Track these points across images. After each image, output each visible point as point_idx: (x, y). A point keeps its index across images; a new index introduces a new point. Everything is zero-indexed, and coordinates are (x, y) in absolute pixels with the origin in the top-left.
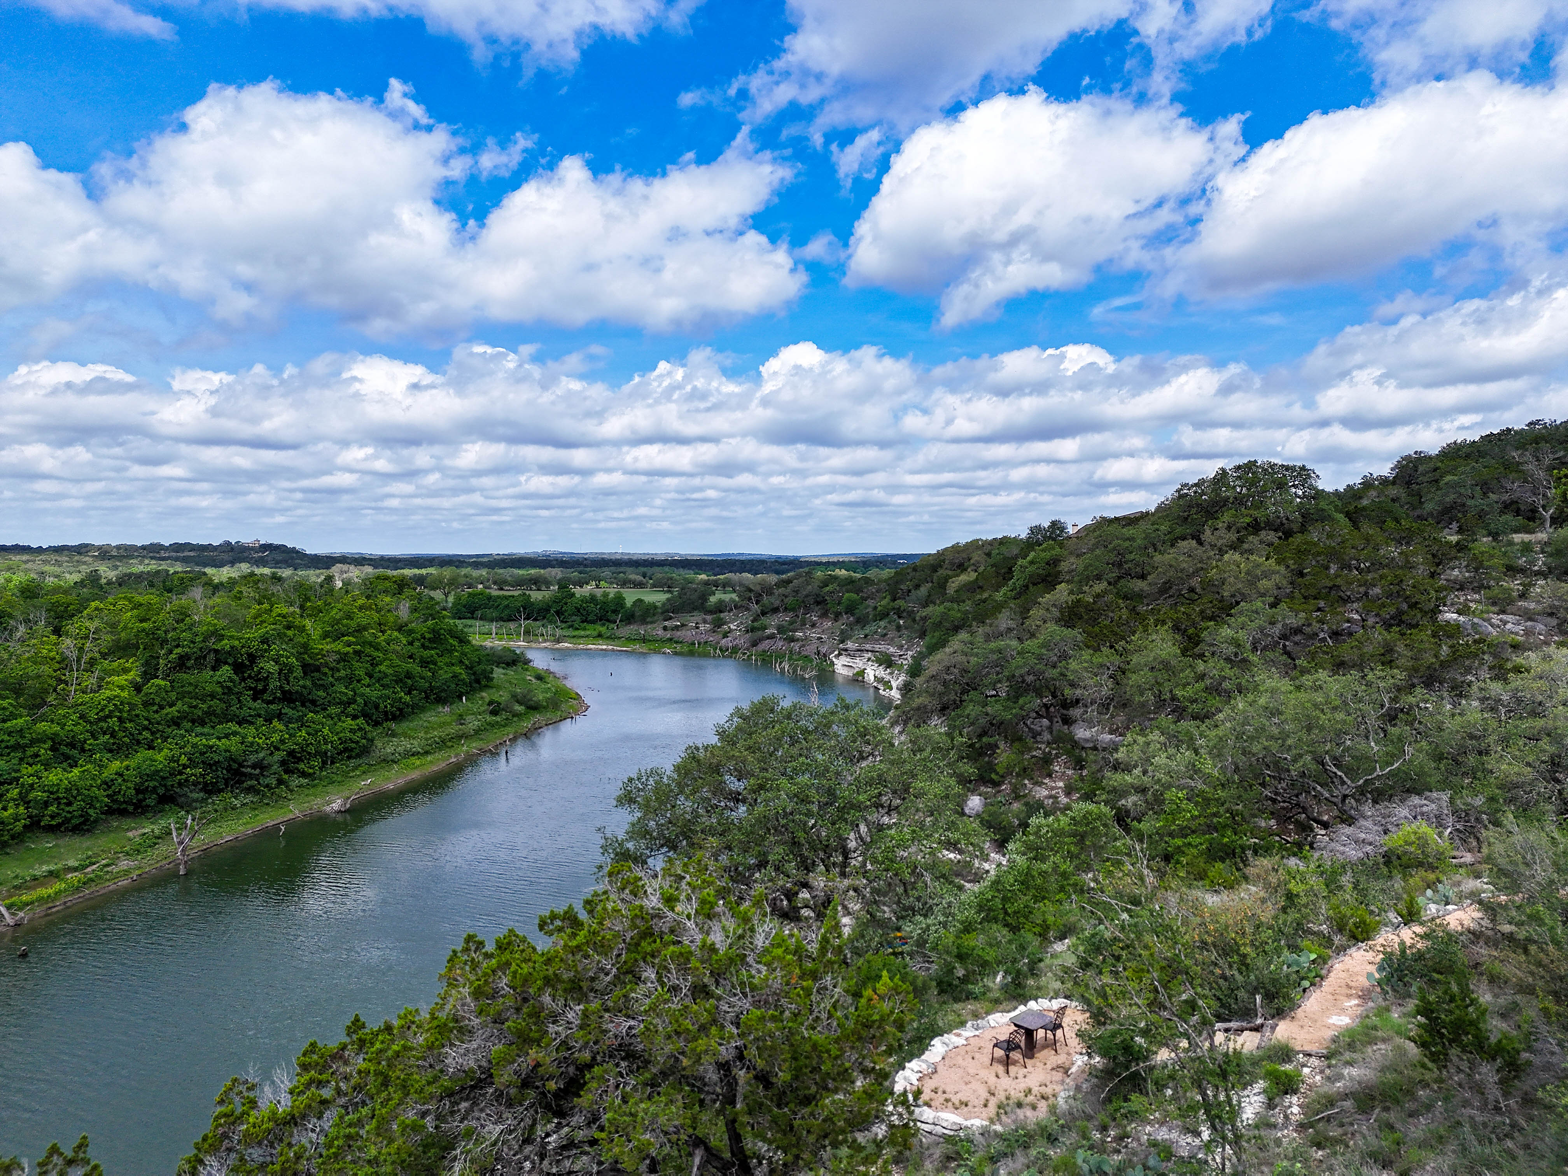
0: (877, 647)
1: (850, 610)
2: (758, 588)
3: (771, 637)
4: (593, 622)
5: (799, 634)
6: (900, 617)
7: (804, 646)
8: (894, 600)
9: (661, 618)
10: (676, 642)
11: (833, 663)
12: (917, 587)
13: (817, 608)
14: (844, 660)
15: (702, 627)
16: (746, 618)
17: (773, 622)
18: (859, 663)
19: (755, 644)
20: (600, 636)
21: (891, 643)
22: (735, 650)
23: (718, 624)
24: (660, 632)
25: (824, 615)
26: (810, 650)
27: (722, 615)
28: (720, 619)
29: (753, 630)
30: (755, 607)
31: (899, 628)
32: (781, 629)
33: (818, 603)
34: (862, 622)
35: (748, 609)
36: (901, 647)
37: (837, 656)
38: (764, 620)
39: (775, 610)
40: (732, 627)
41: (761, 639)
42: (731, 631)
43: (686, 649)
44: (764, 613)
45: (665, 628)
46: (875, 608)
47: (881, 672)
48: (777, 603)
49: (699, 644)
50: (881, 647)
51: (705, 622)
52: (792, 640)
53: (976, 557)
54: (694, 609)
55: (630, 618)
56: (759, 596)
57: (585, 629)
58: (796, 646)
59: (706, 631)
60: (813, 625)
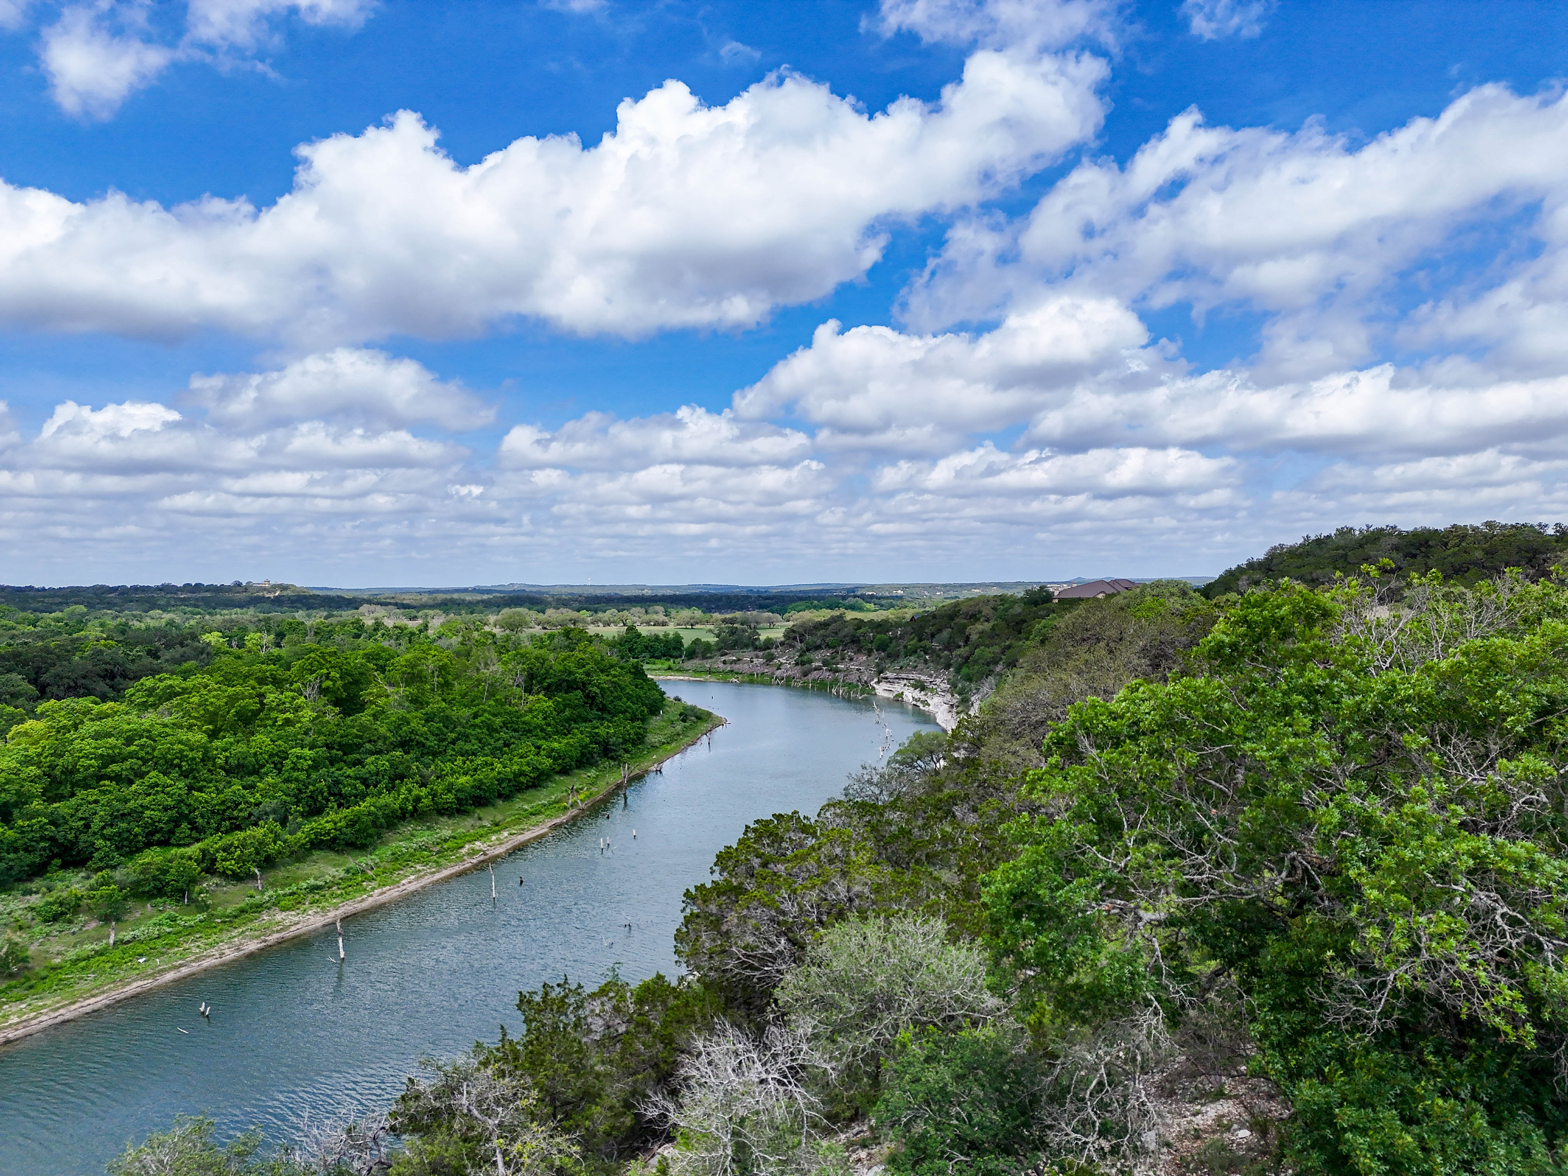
0: (911, 676)
1: (882, 647)
2: (801, 630)
3: (818, 669)
4: (658, 658)
5: (841, 666)
6: (926, 654)
7: (847, 675)
8: (920, 640)
9: (718, 653)
10: (737, 674)
11: (874, 688)
12: (940, 631)
13: (852, 646)
14: (884, 685)
15: (756, 661)
16: (793, 654)
17: (818, 658)
18: (898, 688)
19: (805, 674)
20: (670, 668)
21: (921, 672)
22: (789, 679)
23: (770, 658)
24: (721, 665)
25: (859, 651)
26: (853, 678)
27: (771, 651)
28: (771, 655)
29: (803, 663)
30: (799, 645)
31: (926, 661)
32: (825, 663)
33: (853, 642)
34: (893, 657)
35: (793, 647)
36: (931, 676)
37: (878, 682)
38: (810, 655)
39: (818, 648)
40: (782, 661)
41: (810, 671)
42: (782, 664)
43: (746, 679)
44: (808, 650)
45: (724, 662)
46: (905, 647)
47: (917, 694)
48: (819, 642)
49: (757, 674)
50: (915, 676)
51: (757, 657)
52: (837, 671)
53: (987, 610)
54: (746, 646)
55: (691, 654)
56: (802, 635)
57: (654, 663)
58: (840, 676)
59: (761, 665)
60: (851, 660)
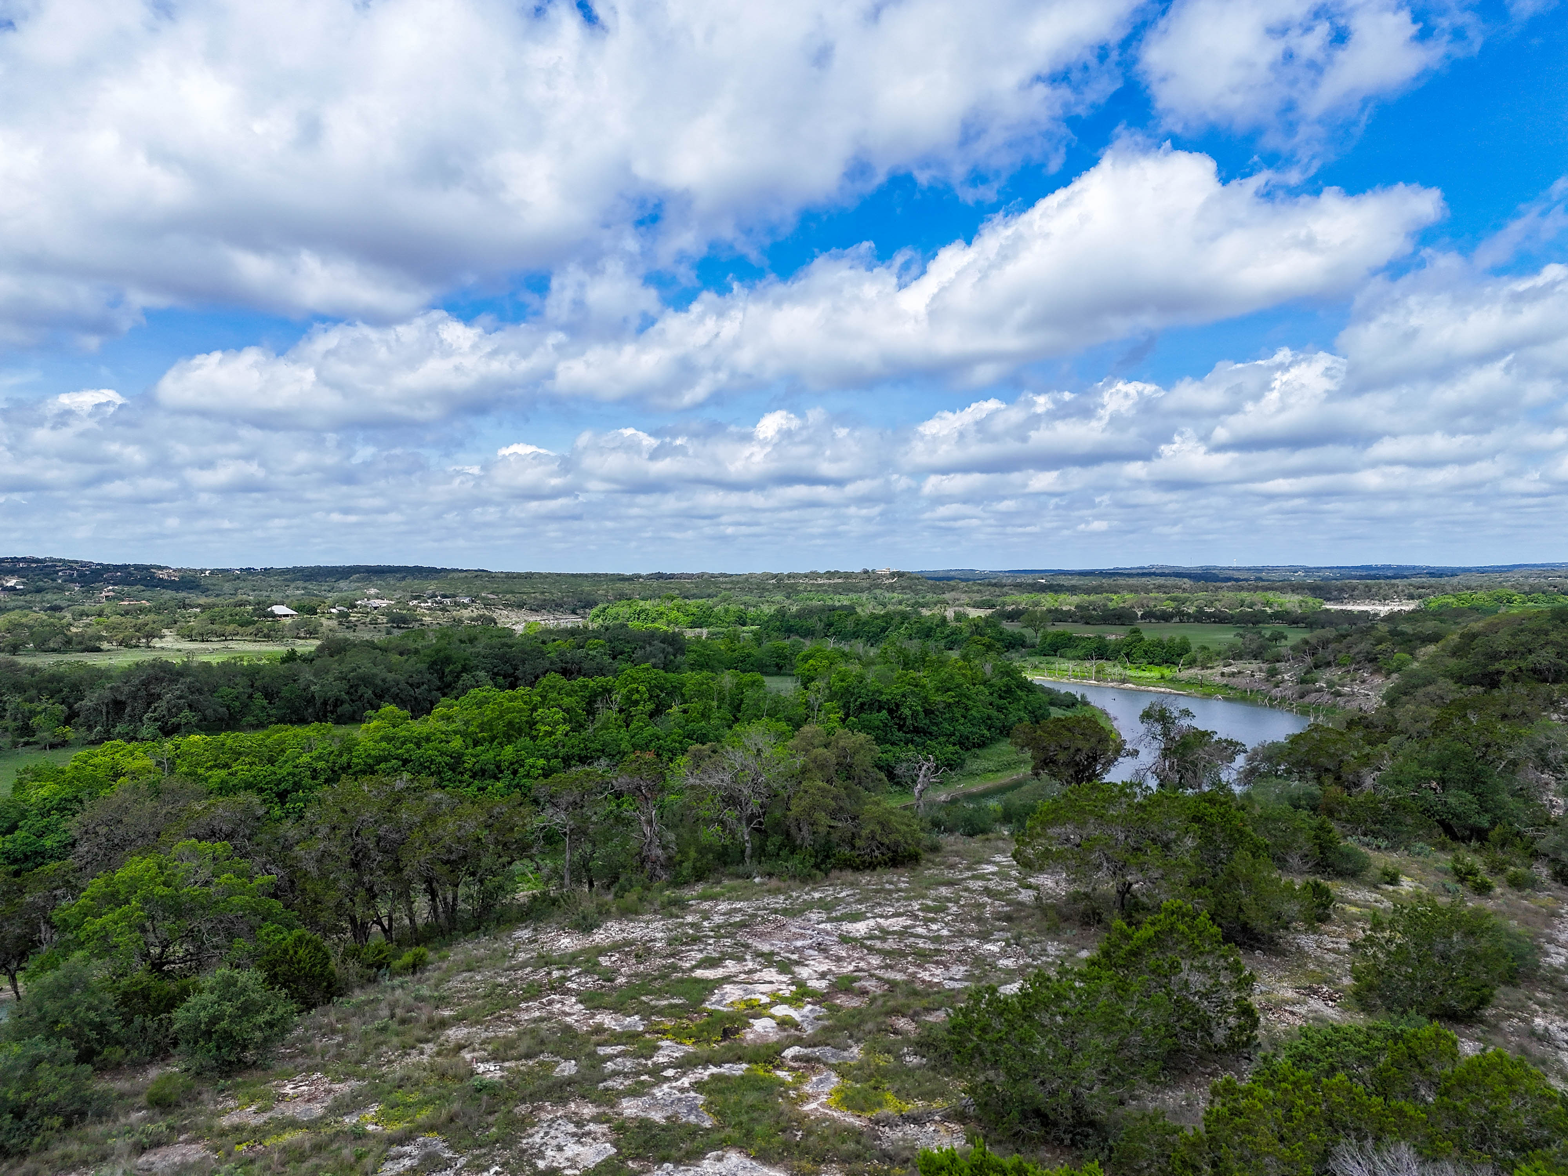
1: (1399, 670)
2: (1315, 641)
3: (1320, 690)
4: (1158, 664)
5: (1347, 689)
7: (1349, 701)
10: (1231, 689)
13: (1368, 665)
15: (1258, 675)
16: (1300, 669)
17: (1324, 676)
19: (1302, 696)
20: (1163, 678)
22: (1283, 700)
23: (1273, 673)
24: (1218, 678)
25: (1377, 671)
26: (1354, 706)
27: (1278, 665)
28: (1275, 669)
29: (1303, 681)
30: (1309, 660)
32: (1330, 683)
33: (1372, 660)
35: (1303, 661)
38: (1316, 674)
39: (1328, 664)
40: (1286, 677)
41: (1308, 692)
42: (1283, 681)
43: (1238, 696)
44: (1317, 667)
45: (1223, 674)
48: (1331, 657)
49: (1251, 691)
51: (1261, 670)
52: (1339, 694)
55: (1192, 662)
56: (1314, 649)
57: (1149, 671)
58: (1341, 701)
59: (1261, 680)
60: (1363, 681)
